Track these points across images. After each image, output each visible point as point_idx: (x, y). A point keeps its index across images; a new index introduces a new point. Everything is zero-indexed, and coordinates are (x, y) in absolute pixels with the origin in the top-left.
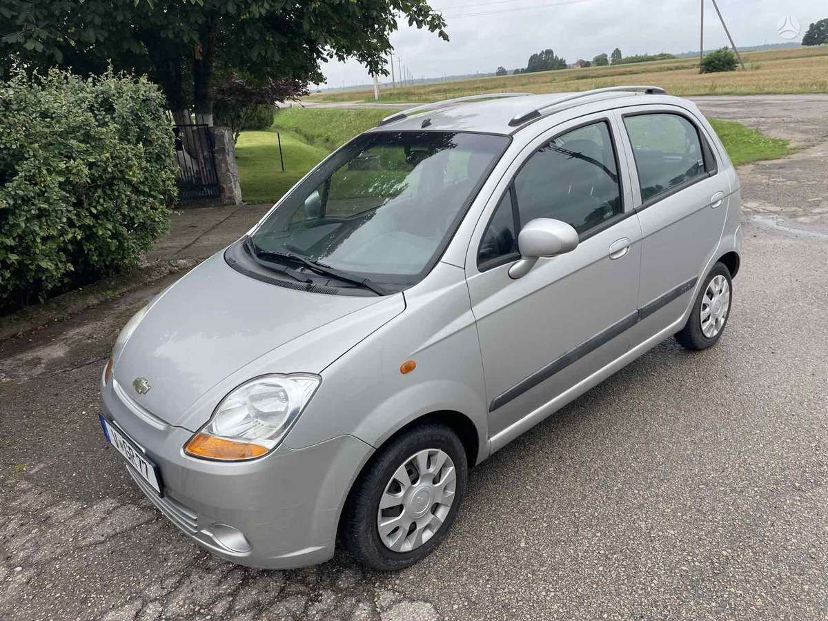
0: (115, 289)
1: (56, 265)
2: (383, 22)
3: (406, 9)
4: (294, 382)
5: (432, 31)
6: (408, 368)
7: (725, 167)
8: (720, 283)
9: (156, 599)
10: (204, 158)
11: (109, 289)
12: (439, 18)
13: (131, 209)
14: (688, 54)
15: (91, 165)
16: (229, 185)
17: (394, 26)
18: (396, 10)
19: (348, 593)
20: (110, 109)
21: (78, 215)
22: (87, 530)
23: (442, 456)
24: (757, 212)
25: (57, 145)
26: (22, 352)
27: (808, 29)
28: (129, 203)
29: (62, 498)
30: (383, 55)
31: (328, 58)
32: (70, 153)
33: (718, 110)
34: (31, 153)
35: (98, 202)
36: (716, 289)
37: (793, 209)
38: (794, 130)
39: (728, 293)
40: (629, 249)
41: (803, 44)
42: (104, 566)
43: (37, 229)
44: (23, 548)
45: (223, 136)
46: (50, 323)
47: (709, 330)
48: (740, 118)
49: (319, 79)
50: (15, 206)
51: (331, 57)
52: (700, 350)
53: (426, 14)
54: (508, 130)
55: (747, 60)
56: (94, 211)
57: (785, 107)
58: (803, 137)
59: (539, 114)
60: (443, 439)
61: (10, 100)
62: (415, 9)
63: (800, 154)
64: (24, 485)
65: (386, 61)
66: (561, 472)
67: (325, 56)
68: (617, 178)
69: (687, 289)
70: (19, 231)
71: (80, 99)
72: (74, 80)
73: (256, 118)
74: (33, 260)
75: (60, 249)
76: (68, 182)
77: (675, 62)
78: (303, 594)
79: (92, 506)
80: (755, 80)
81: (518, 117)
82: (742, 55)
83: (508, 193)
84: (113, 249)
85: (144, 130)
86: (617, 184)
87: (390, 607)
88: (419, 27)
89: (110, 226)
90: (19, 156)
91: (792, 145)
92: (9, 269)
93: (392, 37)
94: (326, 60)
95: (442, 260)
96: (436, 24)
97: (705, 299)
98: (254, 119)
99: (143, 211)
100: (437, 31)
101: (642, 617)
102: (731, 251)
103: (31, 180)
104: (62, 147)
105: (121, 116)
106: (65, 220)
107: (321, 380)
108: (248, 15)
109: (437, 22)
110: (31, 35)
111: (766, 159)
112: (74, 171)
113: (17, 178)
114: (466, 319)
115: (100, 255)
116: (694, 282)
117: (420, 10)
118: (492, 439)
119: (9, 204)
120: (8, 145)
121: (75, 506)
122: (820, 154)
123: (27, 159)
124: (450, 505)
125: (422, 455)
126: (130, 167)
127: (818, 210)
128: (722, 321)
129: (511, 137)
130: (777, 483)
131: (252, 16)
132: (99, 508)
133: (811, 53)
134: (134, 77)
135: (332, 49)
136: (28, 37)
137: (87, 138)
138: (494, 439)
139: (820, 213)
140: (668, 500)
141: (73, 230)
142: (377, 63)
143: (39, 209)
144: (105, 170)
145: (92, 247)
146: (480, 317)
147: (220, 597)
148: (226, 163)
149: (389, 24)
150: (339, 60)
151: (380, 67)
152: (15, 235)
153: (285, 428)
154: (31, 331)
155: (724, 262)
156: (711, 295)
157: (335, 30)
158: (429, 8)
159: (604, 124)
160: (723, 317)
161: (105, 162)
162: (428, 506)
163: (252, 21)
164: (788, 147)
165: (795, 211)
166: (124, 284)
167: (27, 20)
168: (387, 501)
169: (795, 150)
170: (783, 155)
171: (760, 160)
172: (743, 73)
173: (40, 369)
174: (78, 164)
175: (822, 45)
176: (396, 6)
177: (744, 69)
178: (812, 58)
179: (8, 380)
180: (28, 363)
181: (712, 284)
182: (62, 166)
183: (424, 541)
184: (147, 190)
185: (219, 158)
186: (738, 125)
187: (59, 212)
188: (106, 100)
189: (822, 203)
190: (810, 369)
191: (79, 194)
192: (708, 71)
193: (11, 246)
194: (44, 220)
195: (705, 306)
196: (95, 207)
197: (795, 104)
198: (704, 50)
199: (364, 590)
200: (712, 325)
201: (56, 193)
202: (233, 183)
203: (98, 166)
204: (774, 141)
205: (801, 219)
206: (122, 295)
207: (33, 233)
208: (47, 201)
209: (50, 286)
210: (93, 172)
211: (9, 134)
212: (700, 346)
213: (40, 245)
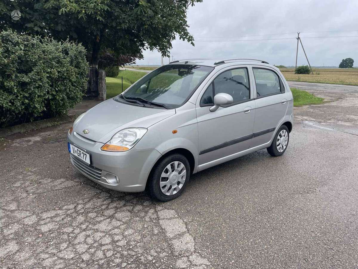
0: (58, 122)
1: (40, 107)
2: (170, 36)
3: (179, 33)
4: (139, 130)
5: (189, 42)
6: (175, 132)
7: (288, 91)
8: (284, 133)
9: (81, 204)
10: (93, 81)
11: (56, 121)
12: (192, 37)
13: (70, 90)
14: (291, 67)
15: (59, 72)
16: (102, 93)
17: (174, 38)
18: (175, 32)
19: (147, 206)
20: (67, 54)
21: (51, 89)
22: (55, 186)
23: (182, 165)
24: (307, 120)
25: (48, 63)
26: (23, 138)
27: (342, 62)
28: (69, 89)
29: (45, 177)
30: (168, 49)
31: (146, 49)
32: (52, 66)
33: (299, 86)
34: (39, 64)
35: (59, 86)
36: (283, 135)
37: (321, 120)
38: (327, 96)
39: (288, 137)
40: (251, 111)
41: (339, 67)
42: (62, 195)
43: (37, 91)
44: (32, 189)
45: (102, 73)
46: (33, 130)
47: (280, 150)
48: (307, 90)
49: (141, 57)
50: (31, 82)
51: (147, 49)
52: (276, 156)
53: (187, 35)
54: (214, 66)
55: (315, 71)
56: (57, 89)
57: (325, 88)
58: (331, 98)
59: (224, 62)
60: (183, 160)
61: (34, 44)
62: (183, 33)
63: (328, 104)
64: (30, 173)
65: (169, 52)
66: (221, 183)
67: (145, 48)
68: (249, 89)
69: (272, 131)
70: (31, 91)
71: (57, 48)
72: (54, 42)
73: (111, 72)
74: (34, 103)
75: (43, 101)
76: (50, 77)
77: (286, 69)
78: (131, 206)
79: (56, 180)
80: (317, 78)
81: (217, 62)
82: (313, 69)
83: (212, 84)
84: (61, 105)
85: (78, 63)
86: (249, 91)
87: (161, 210)
88: (184, 40)
89: (61, 96)
90: (35, 64)
91: (325, 100)
92: (24, 105)
93: (173, 42)
94: (145, 50)
95: (189, 101)
96: (190, 39)
97: (279, 137)
98: (110, 72)
99: (74, 92)
100: (190, 42)
101: (243, 218)
102: (289, 121)
103: (38, 73)
104: (49, 64)
105: (71, 56)
106: (47, 90)
107: (148, 130)
108: (120, 27)
109: (191, 39)
110: (37, 25)
111: (314, 104)
112: (53, 73)
113: (33, 72)
114: (194, 121)
115: (56, 107)
116: (274, 129)
117: (185, 33)
118: (199, 166)
119: (29, 81)
120: (32, 60)
121: (50, 180)
122: (335, 104)
123: (37, 66)
124: (183, 184)
125: (176, 163)
126: (72, 75)
127: (329, 121)
128: (285, 147)
129: (214, 68)
130: (294, 191)
131: (121, 28)
132: (59, 181)
133: (341, 71)
134: (77, 43)
135: (148, 46)
136: (36, 25)
137: (59, 62)
138: (200, 166)
139: (330, 122)
140: (256, 192)
141: (48, 95)
142: (166, 52)
143: (39, 85)
144: (63, 75)
145: (54, 103)
146: (199, 121)
147: (104, 205)
148: (102, 83)
149: (173, 37)
150: (151, 50)
151: (166, 54)
152: (29, 93)
153: (134, 144)
154: (26, 132)
155: (286, 125)
156: (281, 136)
157: (152, 37)
158: (188, 33)
159: (246, 69)
160: (285, 146)
161: (64, 72)
162: (176, 181)
163: (121, 29)
164: (324, 101)
165: (321, 121)
166: (61, 120)
167: (36, 19)
168: (163, 175)
169: (326, 102)
170: (321, 103)
171: (312, 104)
172: (313, 75)
173: (31, 143)
174: (54, 71)
175: (347, 68)
176: (176, 31)
177: (313, 74)
178: (342, 73)
179: (19, 145)
180: (26, 141)
181: (281, 132)
182: (49, 70)
183: (174, 194)
184: (76, 85)
185: (99, 81)
186: (306, 92)
187: (45, 87)
188: (65, 50)
189: (332, 119)
190: (314, 164)
191: (53, 82)
192: (298, 73)
193: (27, 97)
194: (39, 89)
195: (278, 140)
196: (57, 88)
197: (330, 87)
198: (297, 66)
199: (152, 206)
200: (280, 148)
201: (45, 80)
202: (103, 92)
203: (61, 73)
204: (319, 98)
205: (322, 123)
206: (61, 124)
207: (35, 93)
208: (42, 82)
209: (36, 115)
210: (59, 74)
211: (32, 56)
212: (276, 155)
213: (37, 98)
